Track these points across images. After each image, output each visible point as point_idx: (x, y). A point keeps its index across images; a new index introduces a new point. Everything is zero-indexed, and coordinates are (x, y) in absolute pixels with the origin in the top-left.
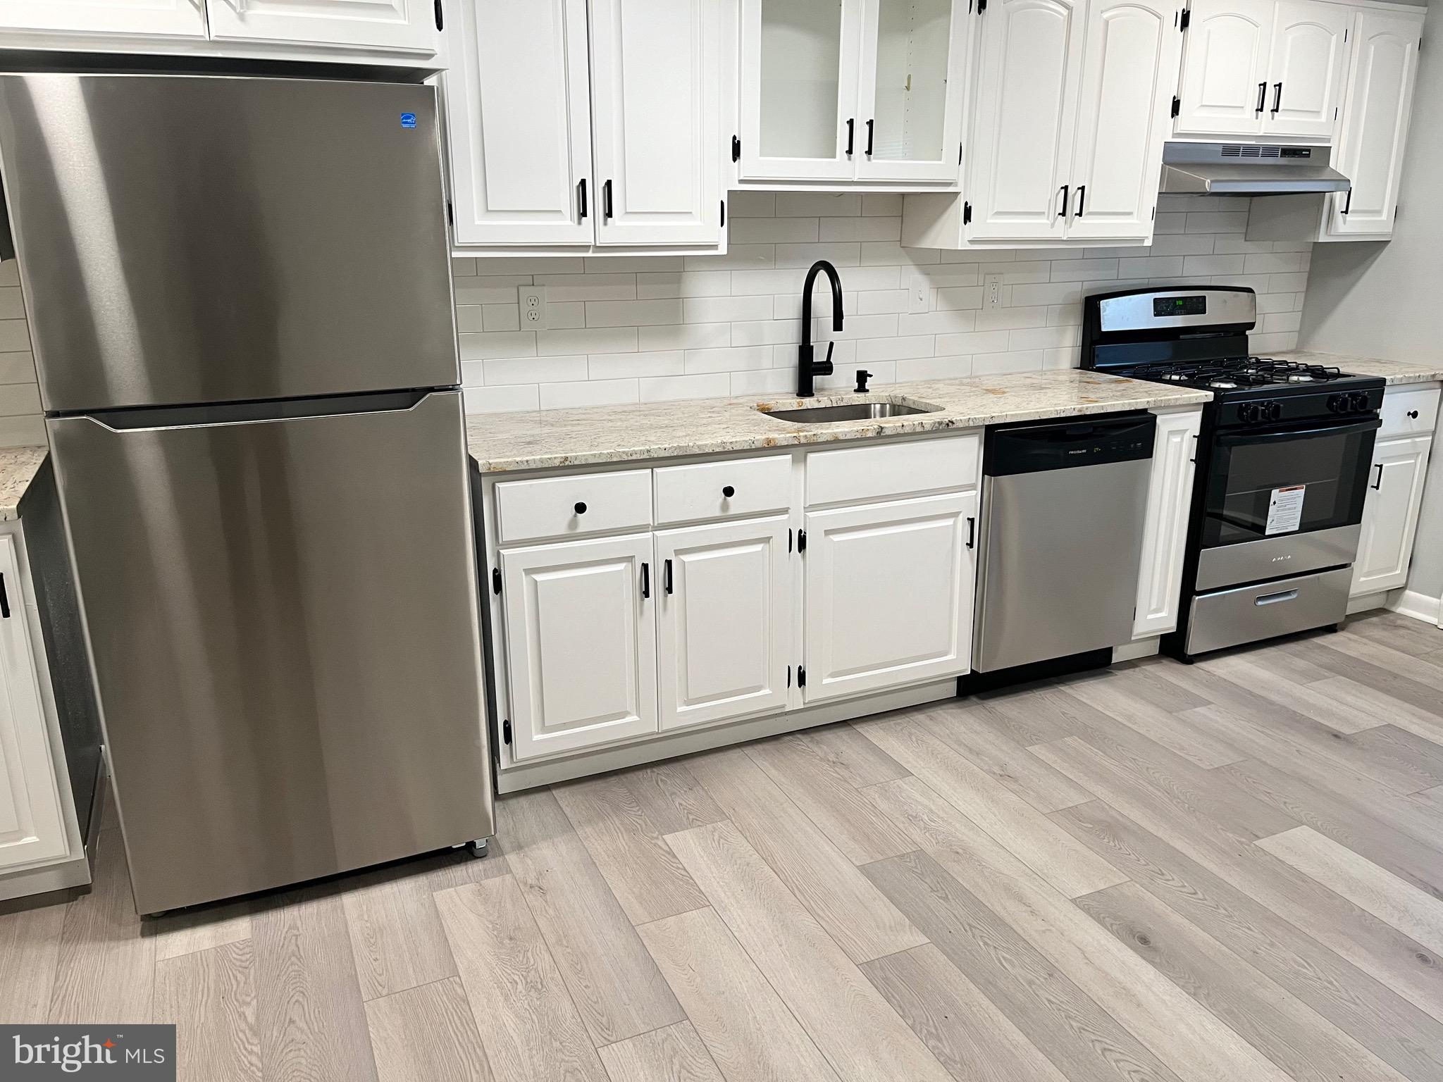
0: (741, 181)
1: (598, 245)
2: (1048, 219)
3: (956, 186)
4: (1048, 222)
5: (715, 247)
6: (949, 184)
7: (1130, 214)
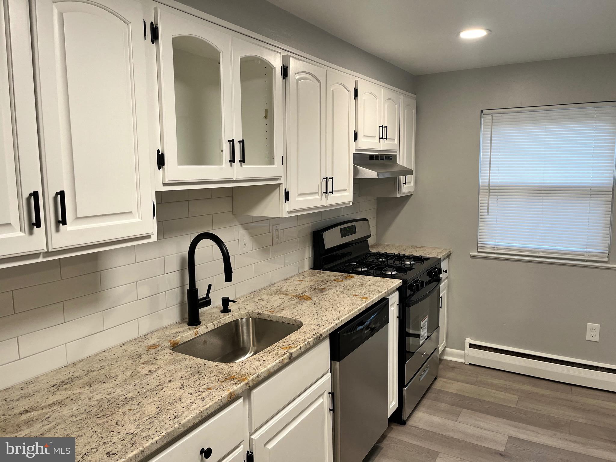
0: (165, 185)
1: (50, 250)
2: (319, 196)
3: (280, 180)
4: (319, 197)
5: (149, 237)
6: (277, 179)
7: (345, 190)
